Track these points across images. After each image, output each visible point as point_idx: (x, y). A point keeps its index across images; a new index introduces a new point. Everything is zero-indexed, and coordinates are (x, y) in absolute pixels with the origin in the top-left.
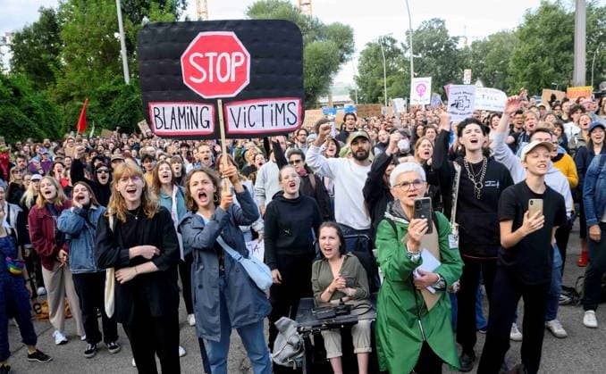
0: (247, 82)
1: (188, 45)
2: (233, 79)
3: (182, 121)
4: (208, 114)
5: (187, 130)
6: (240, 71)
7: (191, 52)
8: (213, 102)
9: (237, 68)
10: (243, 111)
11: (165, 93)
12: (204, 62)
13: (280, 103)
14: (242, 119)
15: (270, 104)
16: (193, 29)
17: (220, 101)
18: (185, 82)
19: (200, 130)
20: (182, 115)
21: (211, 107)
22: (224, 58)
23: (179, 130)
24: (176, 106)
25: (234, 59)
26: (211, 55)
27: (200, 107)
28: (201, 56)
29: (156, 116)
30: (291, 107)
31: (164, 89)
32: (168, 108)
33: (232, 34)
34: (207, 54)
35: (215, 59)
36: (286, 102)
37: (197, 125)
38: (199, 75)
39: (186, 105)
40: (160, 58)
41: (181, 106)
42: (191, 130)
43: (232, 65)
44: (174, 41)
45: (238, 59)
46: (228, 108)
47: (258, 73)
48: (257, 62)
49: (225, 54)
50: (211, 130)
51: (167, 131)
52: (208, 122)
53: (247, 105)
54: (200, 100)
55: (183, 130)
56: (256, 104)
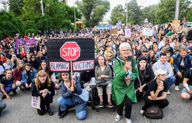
0: (79, 56)
1: (62, 46)
2: (75, 55)
3: (60, 67)
4: (67, 65)
5: (61, 70)
6: (77, 53)
7: (63, 48)
8: (69, 62)
9: (76, 52)
10: (78, 64)
11: (55, 59)
12: (67, 50)
13: (88, 61)
14: (77, 66)
15: (86, 62)
16: (64, 41)
17: (71, 62)
18: (61, 56)
19: (65, 70)
20: (60, 65)
21: (68, 63)
22: (73, 49)
23: (58, 70)
24: (58, 63)
25: (75, 49)
26: (69, 48)
27: (65, 63)
28: (66, 48)
29: (51, 66)
30: (91, 62)
31: (54, 58)
32: (55, 63)
33: (75, 42)
34: (68, 48)
35: (70, 49)
36: (90, 61)
37: (64, 68)
38: (65, 54)
39: (61, 63)
40: (54, 49)
41: (60, 63)
42: (62, 70)
43: (75, 51)
44: (58, 44)
45: (77, 49)
46: (73, 63)
47: (82, 53)
48: (82, 50)
49: (73, 48)
50: (68, 70)
51: (55, 70)
52: (67, 67)
53: (79, 63)
54: (65, 61)
55: (60, 70)
56: (82, 62)
